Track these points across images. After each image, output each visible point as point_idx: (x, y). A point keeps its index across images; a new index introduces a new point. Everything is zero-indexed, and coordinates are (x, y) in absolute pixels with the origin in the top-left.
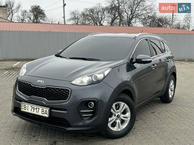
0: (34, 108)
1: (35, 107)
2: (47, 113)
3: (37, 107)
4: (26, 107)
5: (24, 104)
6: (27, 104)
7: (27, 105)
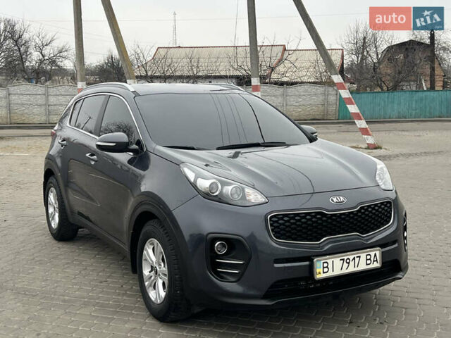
0: (348, 261)
1: (351, 258)
2: (377, 261)
3: (355, 256)
4: (327, 267)
5: (320, 260)
6: (329, 259)
7: (330, 262)
